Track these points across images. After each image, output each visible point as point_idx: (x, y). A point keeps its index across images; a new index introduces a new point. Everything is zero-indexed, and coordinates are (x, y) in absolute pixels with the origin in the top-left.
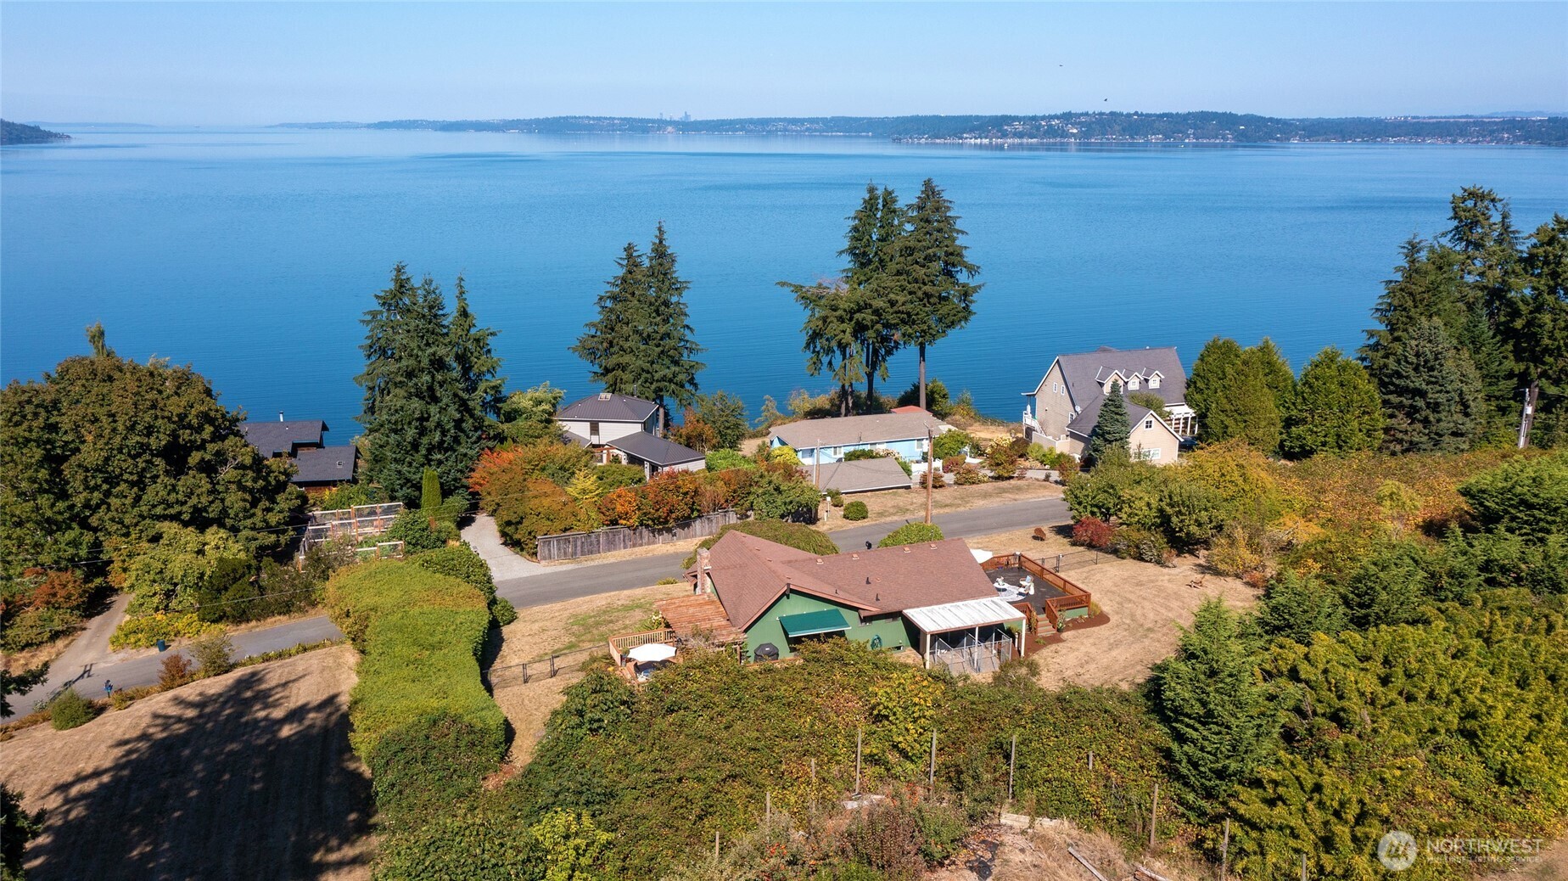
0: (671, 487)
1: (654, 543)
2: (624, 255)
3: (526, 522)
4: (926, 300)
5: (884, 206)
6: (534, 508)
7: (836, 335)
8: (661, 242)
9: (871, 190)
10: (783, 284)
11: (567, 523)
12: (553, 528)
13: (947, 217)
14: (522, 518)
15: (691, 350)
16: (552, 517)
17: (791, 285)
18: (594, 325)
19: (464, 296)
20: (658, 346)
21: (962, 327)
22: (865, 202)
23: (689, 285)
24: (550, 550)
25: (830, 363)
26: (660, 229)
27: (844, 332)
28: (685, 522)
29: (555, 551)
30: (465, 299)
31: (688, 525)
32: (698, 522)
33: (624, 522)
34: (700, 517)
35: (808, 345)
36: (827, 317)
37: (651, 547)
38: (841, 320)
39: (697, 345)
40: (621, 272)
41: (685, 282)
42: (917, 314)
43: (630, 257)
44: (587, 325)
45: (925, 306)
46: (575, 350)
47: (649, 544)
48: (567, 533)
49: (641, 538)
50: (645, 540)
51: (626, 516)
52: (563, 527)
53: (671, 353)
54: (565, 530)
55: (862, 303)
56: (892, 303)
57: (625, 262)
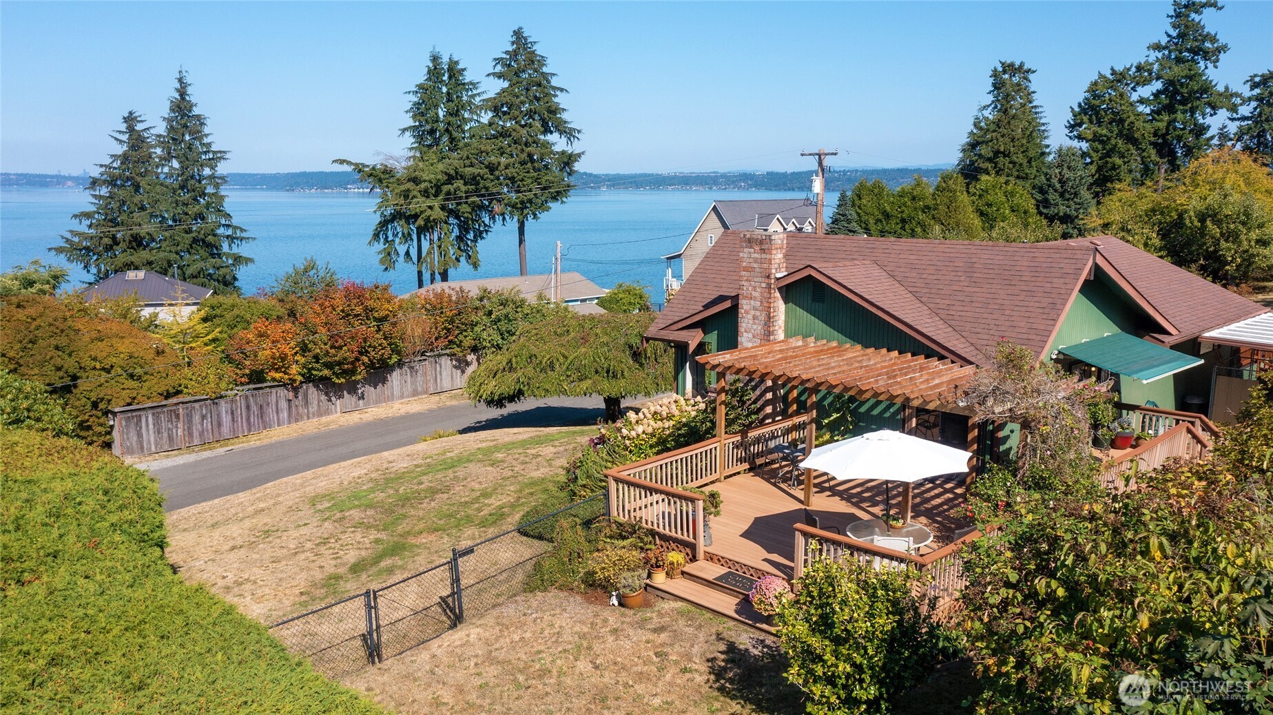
0: (359, 310)
1: (328, 412)
2: (123, 127)
3: (83, 385)
4: (529, 164)
5: (450, 78)
6: (100, 355)
7: (422, 212)
8: (183, 99)
9: (435, 59)
10: (341, 162)
12: (144, 391)
13: (543, 73)
14: (75, 378)
15: (231, 239)
16: (139, 371)
18: (87, 215)
21: (563, 202)
22: (429, 71)
23: (226, 155)
24: (140, 435)
25: (407, 254)
26: (180, 80)
27: (431, 208)
28: (379, 372)
29: (149, 435)
31: (384, 381)
32: (398, 373)
33: (278, 375)
34: (400, 364)
35: (376, 236)
36: (408, 190)
37: (324, 419)
38: (426, 194)
39: (242, 230)
40: (120, 150)
41: (220, 152)
42: (522, 180)
43: (131, 129)
44: (75, 216)
45: (528, 172)
47: (320, 415)
48: (174, 400)
49: (306, 403)
50: (313, 408)
51: (280, 363)
52: (163, 389)
53: (210, 239)
54: (168, 395)
55: (452, 172)
56: (492, 168)
57: (125, 137)
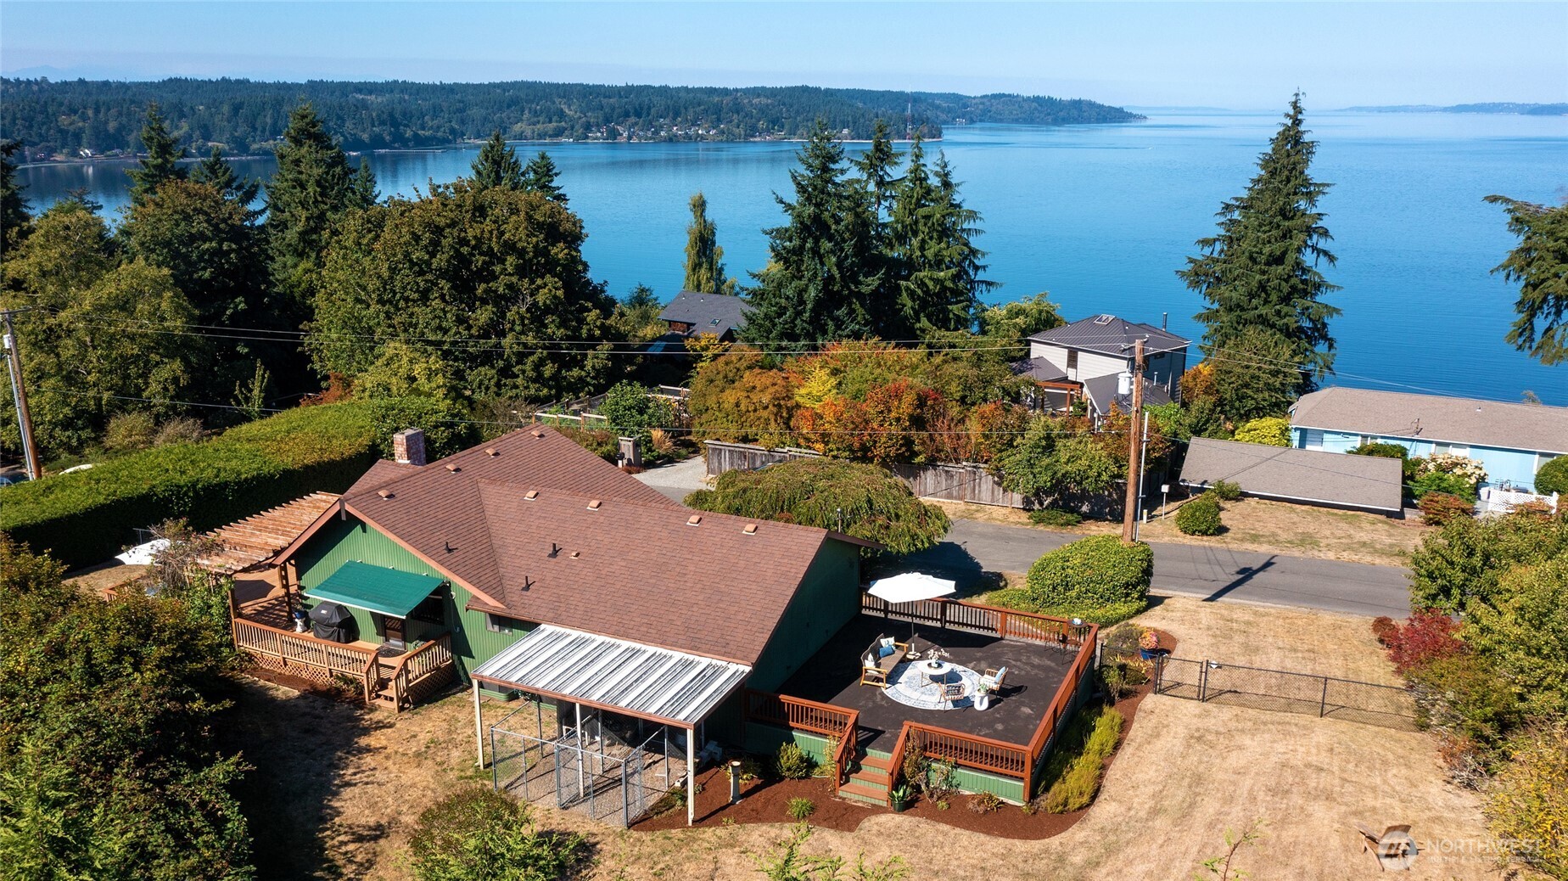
10: (1493, 199)
11: (751, 431)
17: (1507, 201)
19: (922, 161)
20: (1263, 273)
23: (1326, 190)
24: (720, 463)
29: (726, 465)
30: (924, 165)
32: (930, 474)
33: (818, 446)
34: (932, 465)
46: (1183, 274)
48: (746, 445)
54: (745, 440)
